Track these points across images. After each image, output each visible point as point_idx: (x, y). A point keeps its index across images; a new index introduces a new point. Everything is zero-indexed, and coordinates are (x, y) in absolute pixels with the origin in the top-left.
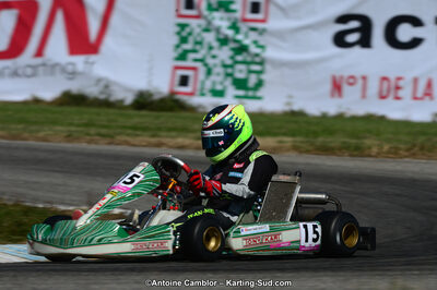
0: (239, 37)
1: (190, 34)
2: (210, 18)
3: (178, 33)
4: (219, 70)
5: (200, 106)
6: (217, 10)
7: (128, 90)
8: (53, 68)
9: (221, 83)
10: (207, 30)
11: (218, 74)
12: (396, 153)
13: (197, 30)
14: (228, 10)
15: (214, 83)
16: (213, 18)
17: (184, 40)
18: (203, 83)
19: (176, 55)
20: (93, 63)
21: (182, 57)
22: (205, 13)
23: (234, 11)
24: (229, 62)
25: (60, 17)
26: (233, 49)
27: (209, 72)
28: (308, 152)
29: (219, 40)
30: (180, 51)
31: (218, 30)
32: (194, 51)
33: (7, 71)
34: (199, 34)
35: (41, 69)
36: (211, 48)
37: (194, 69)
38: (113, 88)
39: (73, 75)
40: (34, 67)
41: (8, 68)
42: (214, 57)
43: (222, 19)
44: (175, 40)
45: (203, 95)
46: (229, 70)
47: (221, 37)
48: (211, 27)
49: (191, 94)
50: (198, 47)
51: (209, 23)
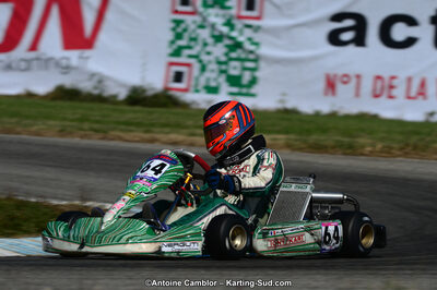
0: (234, 34)
1: (185, 30)
2: (205, 14)
3: (174, 29)
4: (214, 66)
5: (194, 102)
6: (212, 6)
7: (122, 85)
8: (47, 62)
9: (215, 79)
10: (202, 27)
11: (213, 71)
12: (389, 153)
13: (192, 27)
14: (223, 7)
15: (208, 80)
16: (209, 15)
17: (179, 36)
18: (197, 79)
19: (170, 51)
20: (87, 58)
21: (177, 53)
22: (201, 9)
23: (229, 8)
24: (223, 59)
25: (55, 12)
26: (227, 46)
27: (203, 69)
28: (300, 149)
29: (213, 36)
30: (175, 47)
31: (213, 26)
32: (189, 47)
34: (194, 31)
35: (35, 63)
36: (205, 44)
37: (188, 65)
38: (107, 83)
39: (67, 69)
40: (28, 61)
42: (209, 53)
43: (217, 15)
44: (170, 36)
45: (197, 91)
46: (224, 67)
47: (216, 33)
48: (206, 24)
49: (186, 90)
50: (192, 44)
51: (204, 19)
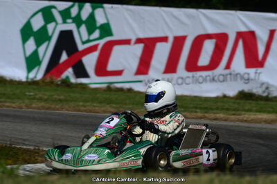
20: (259, 73)
25: (240, 43)
38: (271, 89)
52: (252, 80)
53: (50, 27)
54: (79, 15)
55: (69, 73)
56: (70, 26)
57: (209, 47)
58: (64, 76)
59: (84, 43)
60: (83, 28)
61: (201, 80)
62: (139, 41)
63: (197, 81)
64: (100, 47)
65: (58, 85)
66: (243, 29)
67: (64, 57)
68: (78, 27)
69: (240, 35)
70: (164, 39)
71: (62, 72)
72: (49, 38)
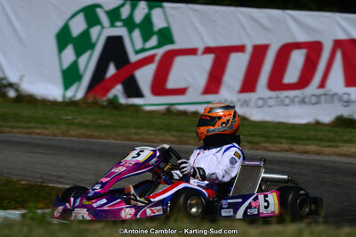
25: (339, 55)
33: (296, 99)
35: (323, 98)
39: (348, 103)
40: (318, 96)
41: (297, 96)
52: (353, 102)
53: (95, 31)
54: (131, 17)
55: (118, 91)
56: (120, 31)
57: (297, 59)
58: (111, 95)
59: (137, 52)
60: (137, 34)
61: (287, 101)
62: (208, 50)
63: (281, 103)
64: (157, 59)
65: (103, 107)
66: (342, 36)
67: (112, 70)
68: (130, 31)
69: (338, 44)
70: (241, 49)
71: (108, 90)
72: (92, 46)
